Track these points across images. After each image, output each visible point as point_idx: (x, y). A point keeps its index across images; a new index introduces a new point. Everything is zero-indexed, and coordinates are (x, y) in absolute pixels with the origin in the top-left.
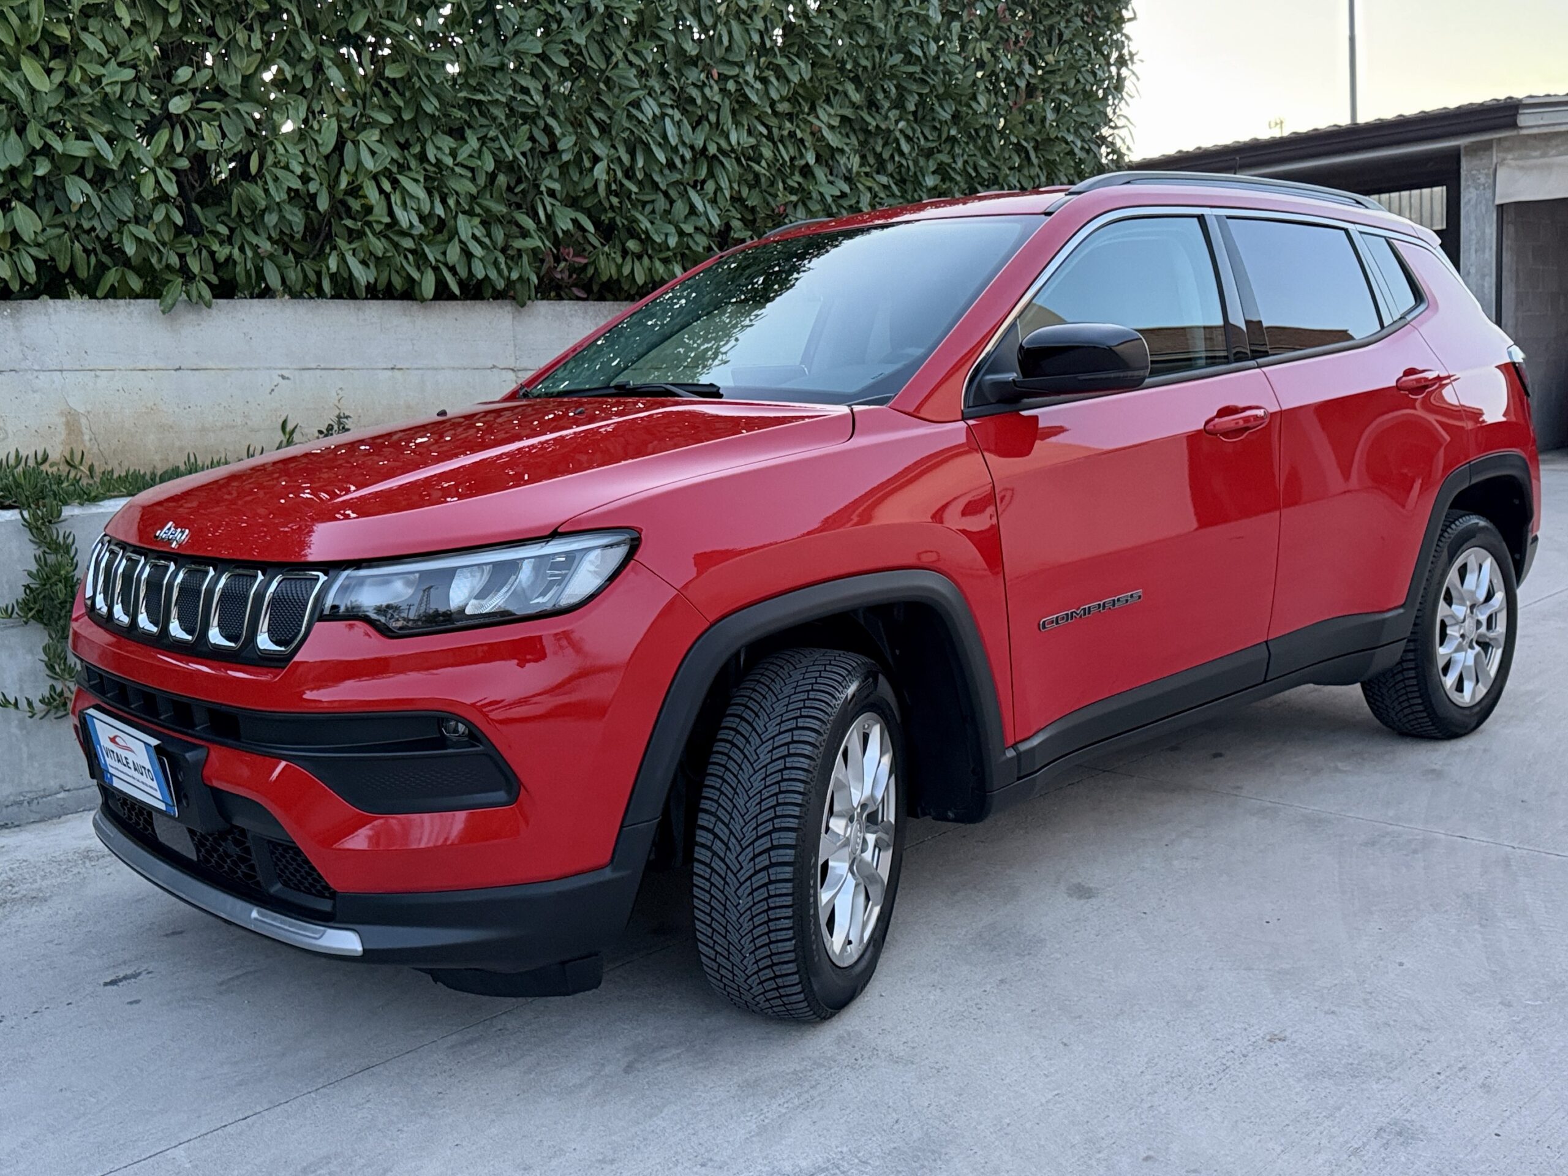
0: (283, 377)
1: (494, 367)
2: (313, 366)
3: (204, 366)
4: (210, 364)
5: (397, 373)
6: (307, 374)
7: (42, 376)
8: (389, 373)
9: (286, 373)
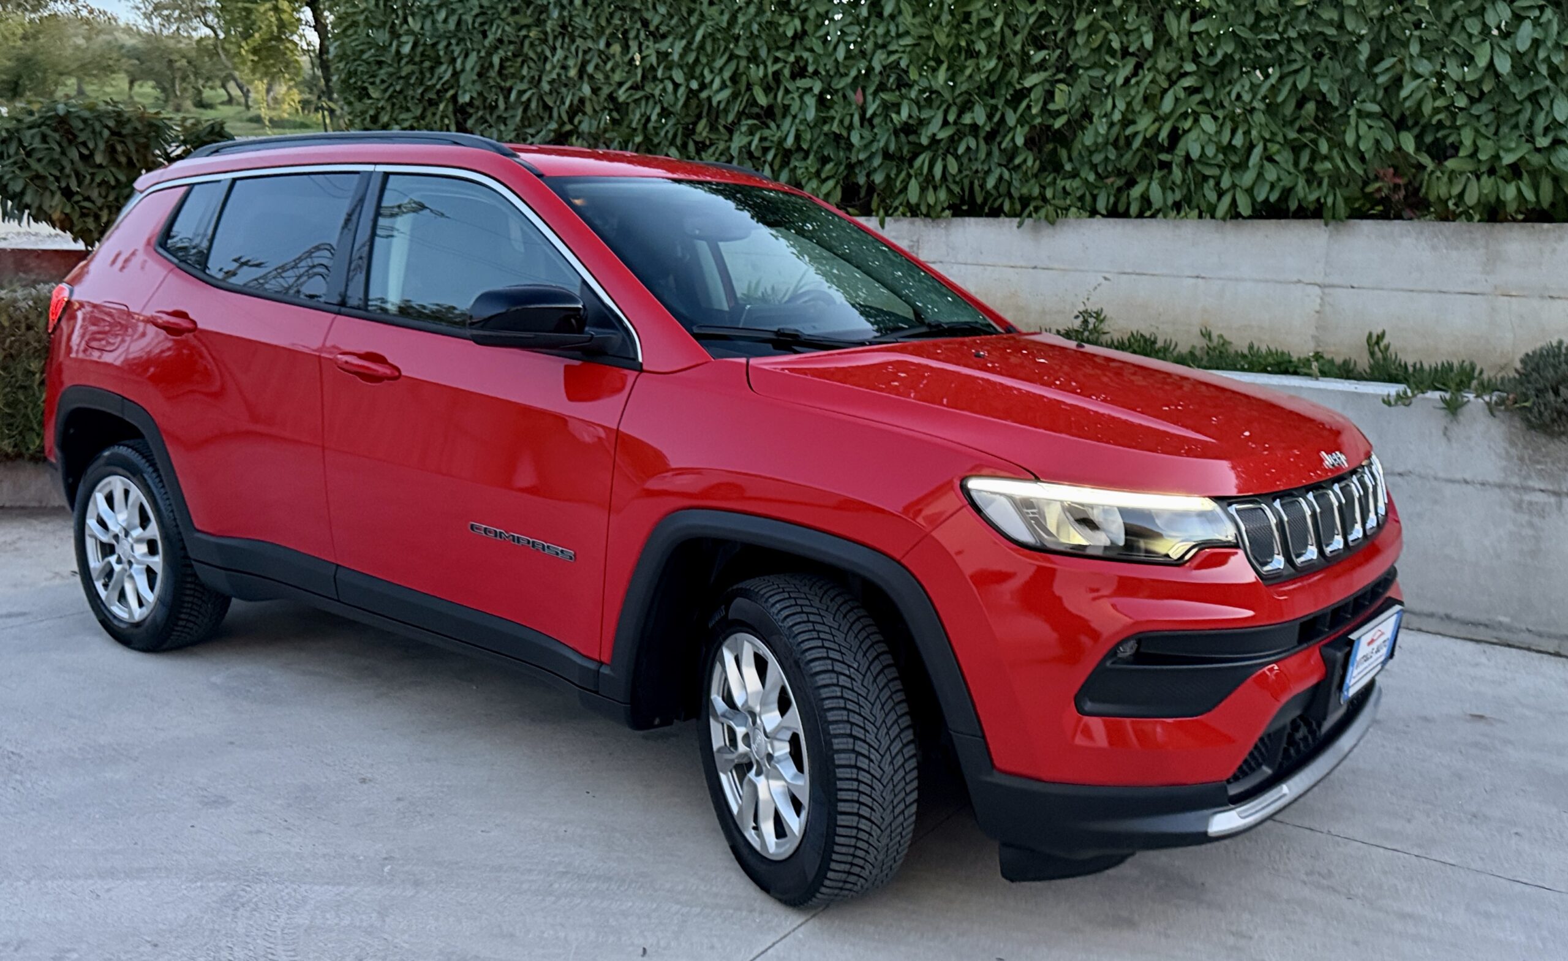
0: (1106, 279)
1: (1299, 281)
2: (1130, 270)
3: (1051, 266)
4: (1056, 266)
5: (1200, 280)
6: (1125, 277)
7: (955, 267)
8: (1193, 281)
9: (1107, 275)
